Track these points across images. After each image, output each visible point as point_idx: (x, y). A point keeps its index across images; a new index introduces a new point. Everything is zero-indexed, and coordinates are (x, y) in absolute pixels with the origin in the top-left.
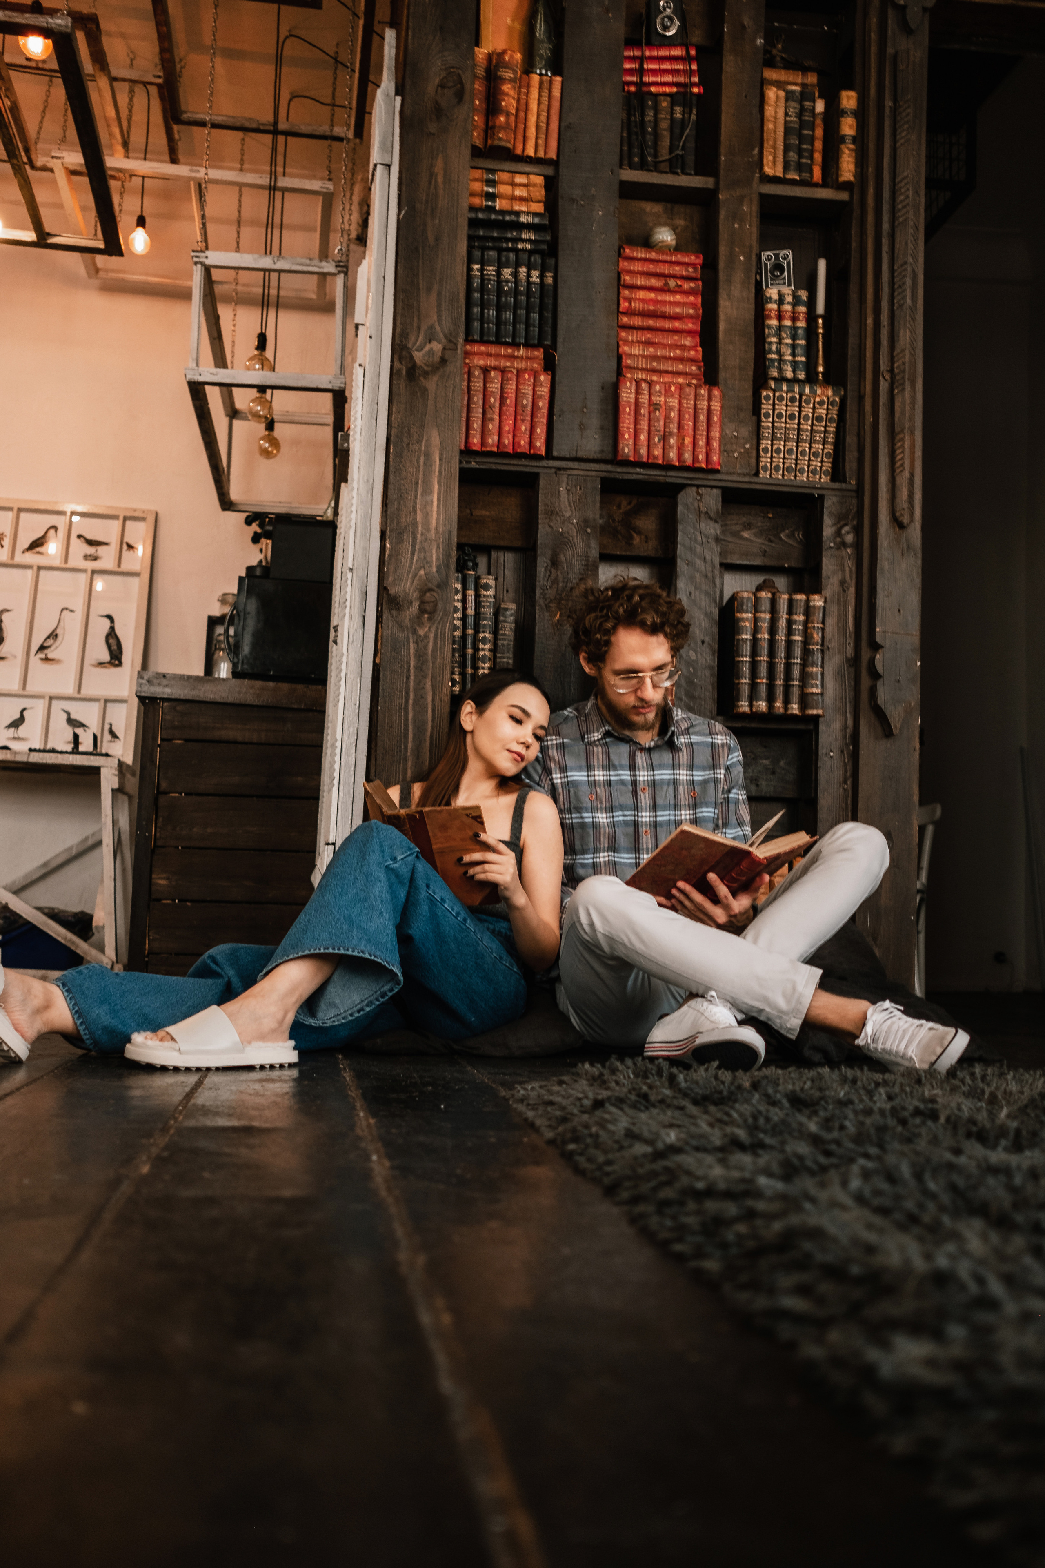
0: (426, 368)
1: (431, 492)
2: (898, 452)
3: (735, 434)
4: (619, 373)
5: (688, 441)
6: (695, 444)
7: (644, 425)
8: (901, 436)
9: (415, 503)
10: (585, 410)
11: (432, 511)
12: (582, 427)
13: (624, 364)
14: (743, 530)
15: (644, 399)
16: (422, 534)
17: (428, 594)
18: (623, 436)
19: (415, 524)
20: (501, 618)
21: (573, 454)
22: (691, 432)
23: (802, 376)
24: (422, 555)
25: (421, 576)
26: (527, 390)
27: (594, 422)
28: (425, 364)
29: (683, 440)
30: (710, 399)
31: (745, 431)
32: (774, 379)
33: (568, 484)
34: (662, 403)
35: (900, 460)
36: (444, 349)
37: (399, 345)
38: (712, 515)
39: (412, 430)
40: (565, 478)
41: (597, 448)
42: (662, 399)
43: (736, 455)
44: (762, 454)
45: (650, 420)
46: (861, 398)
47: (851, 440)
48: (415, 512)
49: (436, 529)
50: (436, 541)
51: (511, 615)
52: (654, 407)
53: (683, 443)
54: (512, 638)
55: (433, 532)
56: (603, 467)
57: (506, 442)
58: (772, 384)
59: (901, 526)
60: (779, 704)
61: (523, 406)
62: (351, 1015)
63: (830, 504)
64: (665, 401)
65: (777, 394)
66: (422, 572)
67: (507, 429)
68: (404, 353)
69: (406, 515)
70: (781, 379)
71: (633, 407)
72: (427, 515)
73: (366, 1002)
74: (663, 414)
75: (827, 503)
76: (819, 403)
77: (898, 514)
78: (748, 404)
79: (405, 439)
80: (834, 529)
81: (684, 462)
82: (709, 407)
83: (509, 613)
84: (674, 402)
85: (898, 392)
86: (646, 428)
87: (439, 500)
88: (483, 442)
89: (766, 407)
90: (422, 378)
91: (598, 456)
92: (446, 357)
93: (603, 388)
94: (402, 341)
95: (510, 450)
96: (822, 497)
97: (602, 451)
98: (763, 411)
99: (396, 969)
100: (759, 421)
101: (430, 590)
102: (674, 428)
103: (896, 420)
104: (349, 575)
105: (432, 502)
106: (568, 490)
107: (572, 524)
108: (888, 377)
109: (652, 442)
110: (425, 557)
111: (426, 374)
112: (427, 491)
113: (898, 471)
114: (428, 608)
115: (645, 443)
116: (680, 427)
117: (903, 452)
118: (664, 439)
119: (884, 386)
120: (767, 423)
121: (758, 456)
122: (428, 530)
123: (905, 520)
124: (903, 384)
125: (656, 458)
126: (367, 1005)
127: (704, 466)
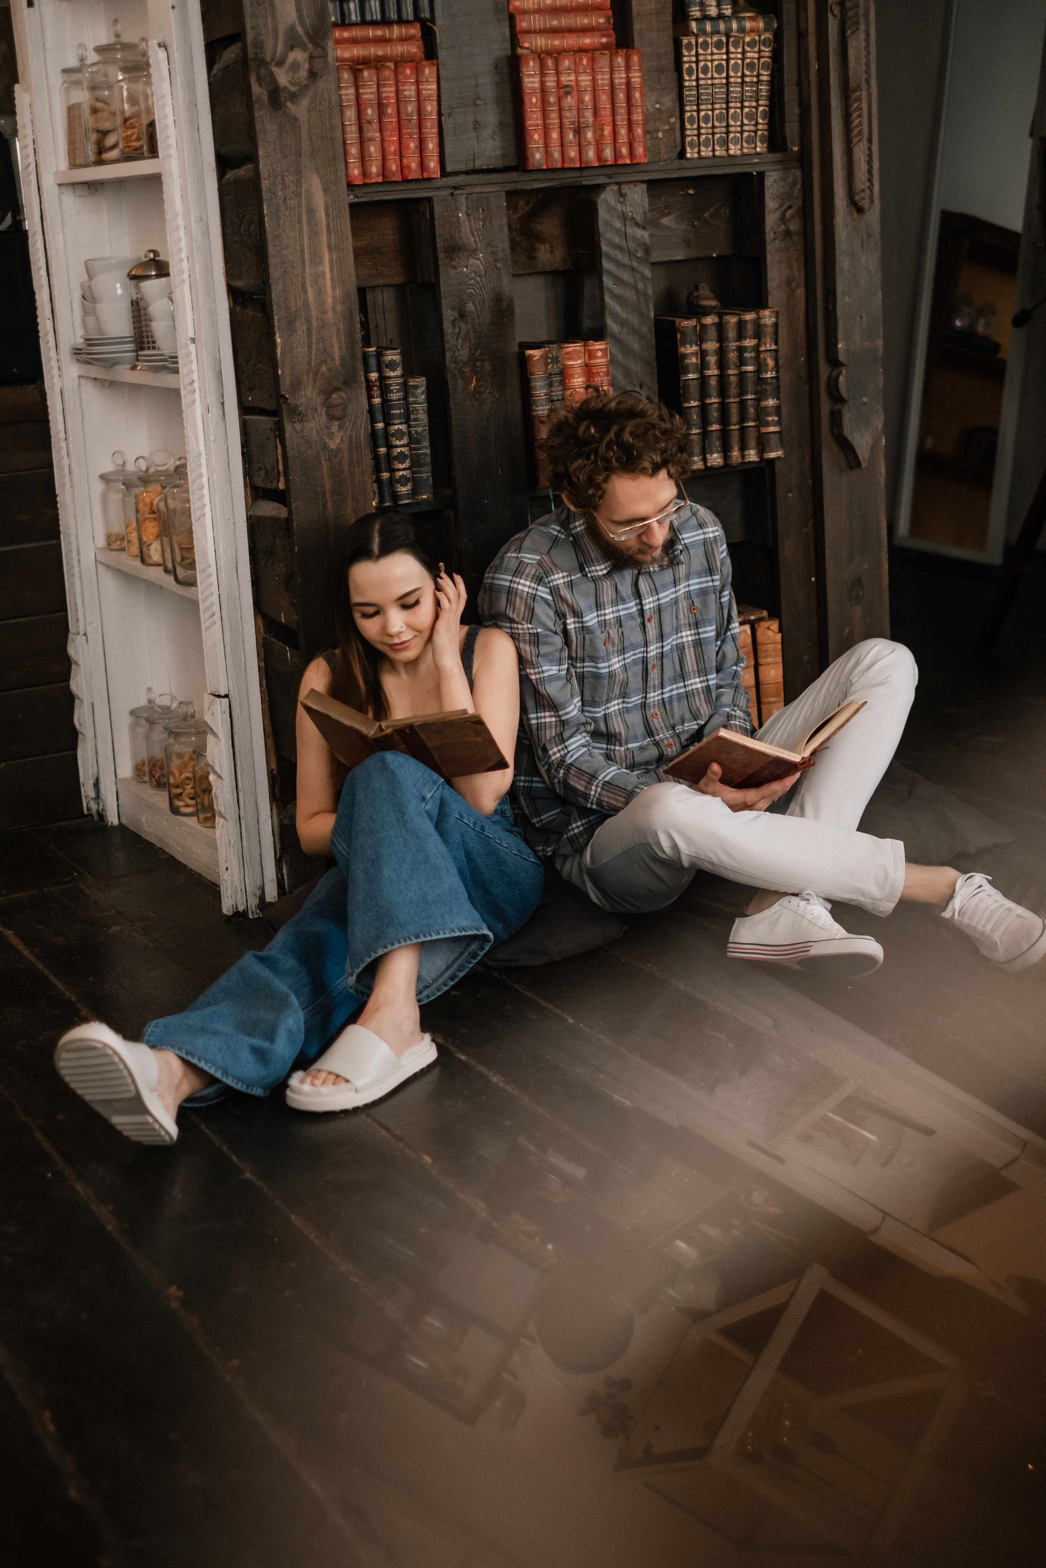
0: (293, 89)
1: (321, 261)
2: (855, 115)
3: (658, 106)
4: (514, 41)
5: (607, 131)
6: (615, 133)
7: (554, 119)
8: (857, 94)
9: (304, 278)
10: (478, 102)
11: (324, 285)
12: (477, 126)
13: (518, 29)
14: (661, 217)
15: (551, 82)
16: (317, 319)
17: (334, 396)
18: (532, 137)
19: (307, 305)
20: (411, 399)
21: (470, 166)
22: (609, 119)
23: (728, 12)
24: (321, 345)
25: (322, 374)
26: (410, 91)
27: (490, 117)
28: (290, 83)
29: (602, 130)
30: (628, 69)
31: (669, 101)
32: (697, 20)
33: (468, 208)
34: (573, 83)
35: (857, 126)
36: (311, 57)
37: (254, 60)
38: (639, 219)
39: (287, 179)
40: (462, 199)
41: (498, 153)
42: (572, 78)
43: (660, 135)
44: (688, 126)
45: (560, 110)
46: (802, 36)
47: (790, 94)
48: (305, 291)
49: (334, 309)
50: (335, 324)
51: (422, 393)
52: (564, 90)
53: (602, 135)
54: (426, 421)
55: (330, 314)
56: (507, 176)
57: (394, 168)
58: (694, 25)
59: (860, 210)
60: (735, 453)
61: (408, 115)
62: (445, 984)
63: (774, 184)
64: (577, 81)
65: (701, 40)
66: (324, 368)
67: (393, 149)
68: (262, 71)
69: (295, 297)
70: (706, 17)
71: (539, 95)
72: (320, 292)
73: (456, 966)
74: (576, 97)
75: (768, 182)
76: (749, 44)
77: (857, 198)
78: (668, 61)
79: (280, 194)
80: (778, 214)
81: (606, 160)
82: (628, 79)
83: (419, 391)
84: (585, 80)
85: (852, 33)
86: (557, 121)
87: (332, 271)
88: (365, 173)
89: (688, 57)
90: (289, 104)
91: (500, 164)
92: (315, 70)
93: (496, 67)
94: (257, 54)
95: (397, 178)
96: (761, 175)
97: (504, 156)
98: (686, 66)
99: (486, 932)
100: (680, 81)
101: (337, 389)
102: (589, 115)
103: (851, 73)
104: (192, 347)
105: (324, 273)
106: (468, 215)
107: (478, 259)
108: (837, 10)
109: (565, 140)
110: (325, 349)
111: (293, 97)
112: (316, 259)
113: (855, 140)
114: (337, 412)
115: (558, 142)
116: (596, 113)
117: (860, 116)
118: (579, 131)
119: (833, 26)
120: (689, 82)
121: (683, 128)
122: (324, 312)
123: (866, 204)
124: (857, 23)
125: (572, 160)
126: (459, 971)
127: (628, 162)
